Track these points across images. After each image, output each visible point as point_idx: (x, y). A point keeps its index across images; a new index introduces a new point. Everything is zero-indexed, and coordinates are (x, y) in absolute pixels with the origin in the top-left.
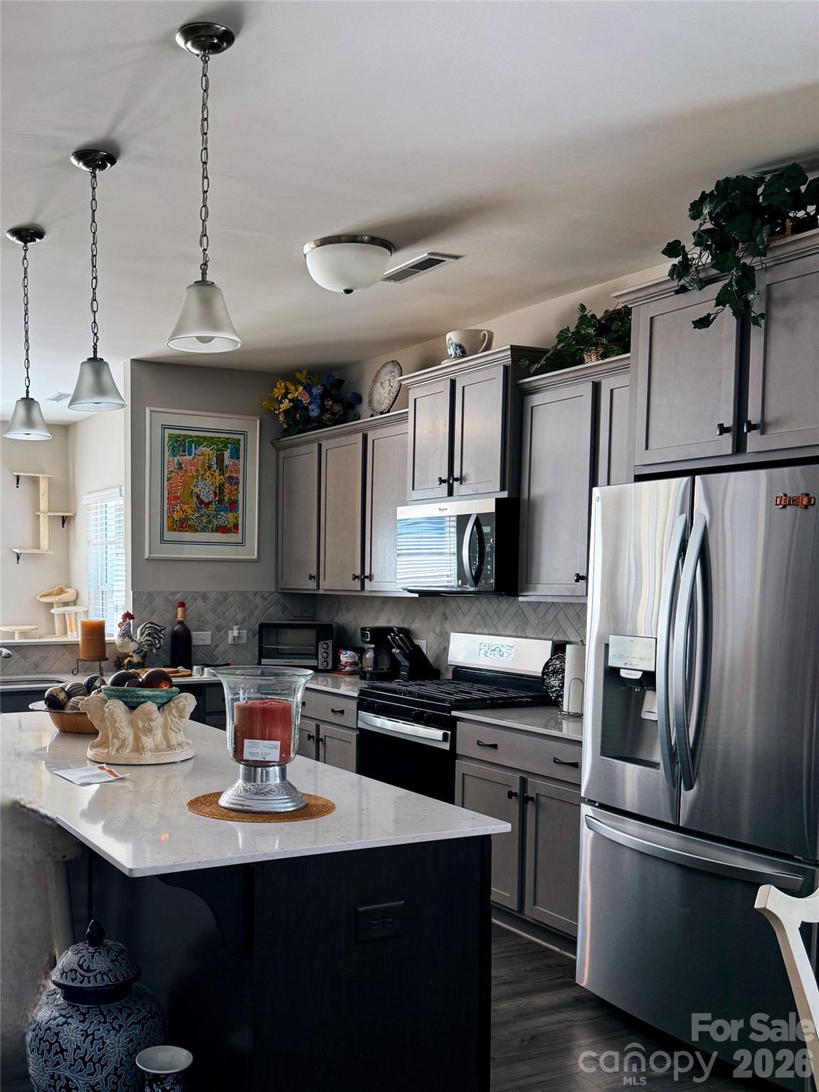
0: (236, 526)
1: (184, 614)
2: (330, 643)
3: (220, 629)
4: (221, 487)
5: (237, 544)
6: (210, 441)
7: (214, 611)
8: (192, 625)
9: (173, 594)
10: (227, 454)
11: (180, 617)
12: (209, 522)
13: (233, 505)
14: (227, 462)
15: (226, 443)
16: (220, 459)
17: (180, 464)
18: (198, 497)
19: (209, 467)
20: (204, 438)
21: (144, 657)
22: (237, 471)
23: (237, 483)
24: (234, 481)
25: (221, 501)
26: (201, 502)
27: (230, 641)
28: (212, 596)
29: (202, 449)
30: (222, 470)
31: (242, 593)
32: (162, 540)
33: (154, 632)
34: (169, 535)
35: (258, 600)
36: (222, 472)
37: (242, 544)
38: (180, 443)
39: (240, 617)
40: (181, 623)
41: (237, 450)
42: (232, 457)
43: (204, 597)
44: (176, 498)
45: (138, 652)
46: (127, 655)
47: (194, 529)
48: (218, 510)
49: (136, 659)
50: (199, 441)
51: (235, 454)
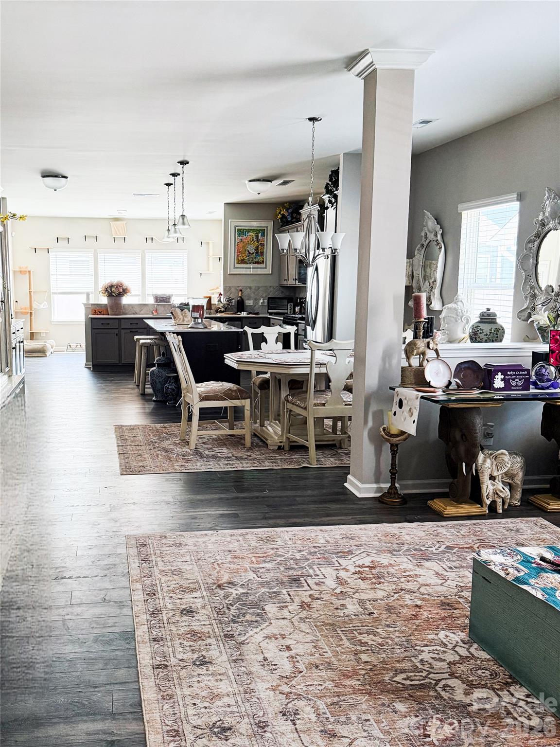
0: (263, 261)
1: (242, 294)
2: (292, 304)
3: (256, 300)
4: (257, 247)
5: (264, 268)
6: (253, 230)
7: (254, 293)
8: (244, 298)
9: (239, 287)
10: (260, 235)
11: (240, 295)
12: (253, 260)
13: (262, 253)
14: (259, 238)
15: (259, 231)
16: (257, 237)
17: (241, 239)
18: (248, 251)
19: (253, 240)
20: (251, 230)
21: (226, 309)
22: (264, 241)
23: (264, 245)
24: (262, 245)
25: (257, 253)
26: (250, 253)
27: (260, 304)
28: (254, 288)
29: (250, 233)
30: (258, 241)
31: (265, 286)
32: (235, 268)
33: (229, 300)
34: (237, 266)
35: (271, 289)
36: (258, 242)
37: (266, 268)
38: (241, 232)
39: (264, 295)
40: (241, 297)
41: (264, 233)
42: (262, 236)
43: (250, 288)
44: (240, 252)
45: (223, 307)
46: (219, 308)
47: (246, 263)
48: (256, 256)
49: (222, 309)
50: (249, 231)
51: (263, 235)
